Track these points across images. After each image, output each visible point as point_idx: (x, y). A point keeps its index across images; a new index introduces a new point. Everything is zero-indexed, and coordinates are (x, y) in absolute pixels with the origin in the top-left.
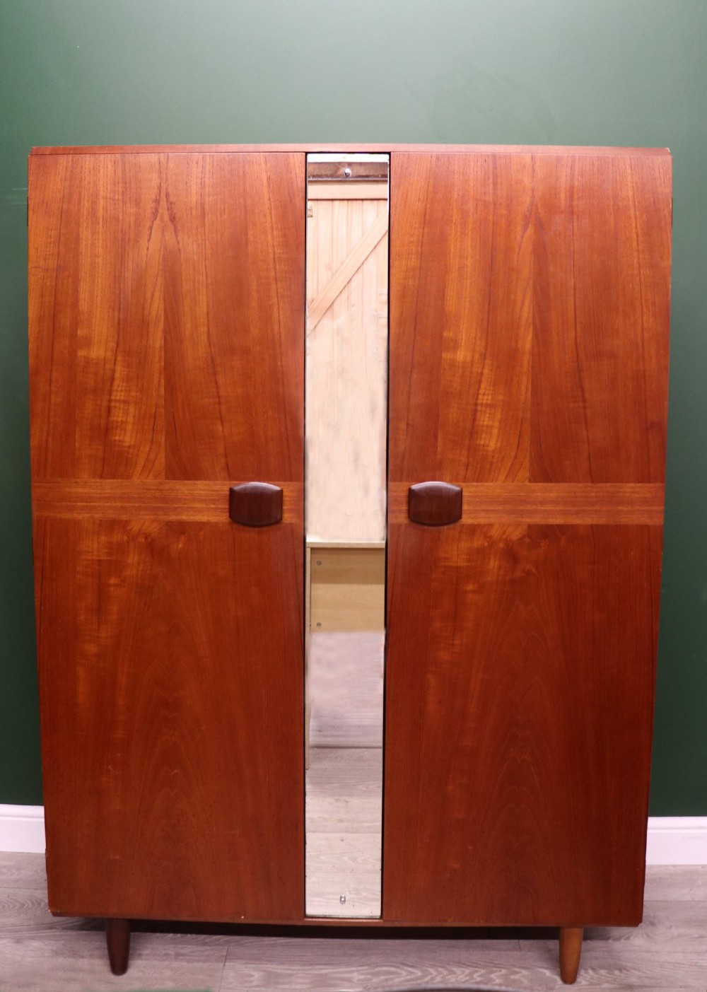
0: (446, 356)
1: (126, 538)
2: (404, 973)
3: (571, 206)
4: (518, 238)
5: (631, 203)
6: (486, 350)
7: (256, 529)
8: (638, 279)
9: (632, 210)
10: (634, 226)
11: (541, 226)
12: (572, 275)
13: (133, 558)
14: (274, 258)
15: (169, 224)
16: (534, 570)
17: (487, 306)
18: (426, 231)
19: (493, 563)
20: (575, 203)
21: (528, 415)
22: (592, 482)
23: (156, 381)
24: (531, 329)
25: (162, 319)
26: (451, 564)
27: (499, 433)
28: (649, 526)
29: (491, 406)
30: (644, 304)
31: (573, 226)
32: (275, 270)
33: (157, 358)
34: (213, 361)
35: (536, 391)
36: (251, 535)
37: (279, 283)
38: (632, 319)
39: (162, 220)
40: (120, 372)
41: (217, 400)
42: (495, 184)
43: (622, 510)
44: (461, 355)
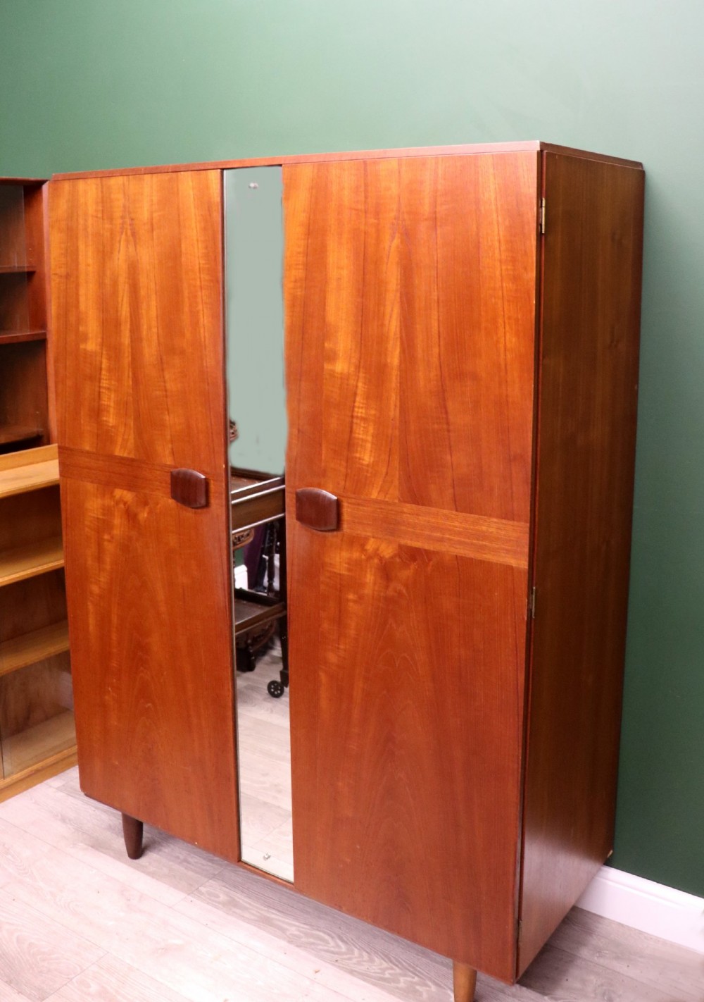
0: (327, 366)
1: (112, 503)
2: (332, 944)
3: (435, 212)
4: (387, 247)
5: (494, 207)
6: (360, 362)
7: (193, 510)
8: (500, 293)
9: (495, 216)
10: (496, 232)
11: (408, 236)
12: (436, 287)
13: (117, 521)
14: (200, 268)
15: (131, 238)
16: (404, 591)
17: (360, 318)
18: (310, 241)
19: (369, 578)
20: (439, 208)
21: (397, 432)
22: (457, 511)
23: (126, 374)
24: (398, 344)
25: (129, 320)
26: (335, 570)
27: (372, 447)
28: (512, 566)
29: (364, 419)
30: (506, 321)
31: (436, 234)
32: (200, 278)
33: (126, 355)
34: (161, 359)
35: (403, 410)
36: (189, 514)
37: (203, 291)
38: (495, 338)
39: (126, 234)
40: (105, 362)
41: (164, 393)
42: (366, 191)
43: (485, 546)
44: (340, 367)
